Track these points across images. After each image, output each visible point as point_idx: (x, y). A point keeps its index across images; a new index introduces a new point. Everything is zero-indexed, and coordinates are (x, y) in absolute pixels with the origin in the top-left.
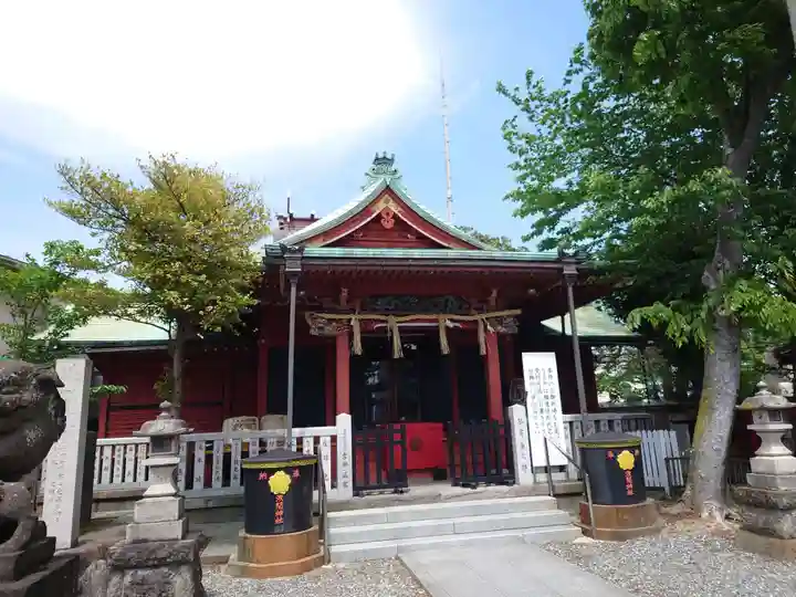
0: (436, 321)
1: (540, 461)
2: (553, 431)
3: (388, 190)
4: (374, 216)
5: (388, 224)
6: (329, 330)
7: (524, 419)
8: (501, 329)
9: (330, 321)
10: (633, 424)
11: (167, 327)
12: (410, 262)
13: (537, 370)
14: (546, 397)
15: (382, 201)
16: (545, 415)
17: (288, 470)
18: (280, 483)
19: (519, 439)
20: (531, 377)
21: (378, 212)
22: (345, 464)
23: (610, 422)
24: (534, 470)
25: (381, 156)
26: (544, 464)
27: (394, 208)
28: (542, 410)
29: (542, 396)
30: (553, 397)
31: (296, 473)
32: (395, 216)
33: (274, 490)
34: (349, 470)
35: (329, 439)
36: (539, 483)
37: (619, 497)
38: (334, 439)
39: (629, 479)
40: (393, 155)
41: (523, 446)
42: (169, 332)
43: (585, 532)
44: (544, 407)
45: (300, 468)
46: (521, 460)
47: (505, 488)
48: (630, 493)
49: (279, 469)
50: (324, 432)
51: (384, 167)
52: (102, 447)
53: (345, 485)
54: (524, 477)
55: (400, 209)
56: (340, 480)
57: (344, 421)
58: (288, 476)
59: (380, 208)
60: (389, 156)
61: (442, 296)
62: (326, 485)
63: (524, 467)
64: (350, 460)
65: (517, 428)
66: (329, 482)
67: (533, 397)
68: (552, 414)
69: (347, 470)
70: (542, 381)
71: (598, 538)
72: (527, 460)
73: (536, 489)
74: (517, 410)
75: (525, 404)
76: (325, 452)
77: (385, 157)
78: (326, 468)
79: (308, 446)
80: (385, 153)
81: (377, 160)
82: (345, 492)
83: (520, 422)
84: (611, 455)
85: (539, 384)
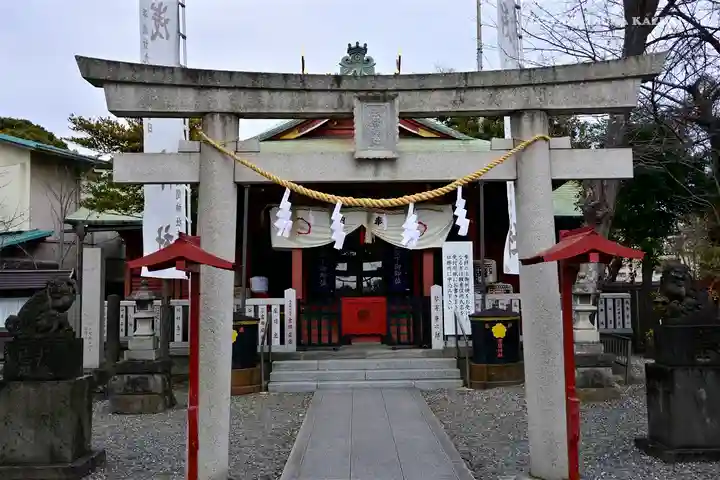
1: (450, 330)
2: (465, 306)
7: (440, 297)
13: (454, 257)
14: (461, 279)
16: (458, 294)
17: (236, 329)
19: (435, 313)
20: (449, 262)
22: (290, 327)
24: (446, 338)
25: (353, 45)
26: (454, 334)
28: (456, 290)
29: (457, 278)
30: (467, 279)
31: (242, 330)
34: (294, 331)
35: (278, 307)
36: (449, 348)
37: (491, 358)
38: (282, 307)
39: (500, 346)
40: (366, 45)
41: (437, 318)
43: (465, 385)
44: (459, 288)
45: (244, 326)
46: (435, 330)
47: (420, 351)
48: (500, 355)
50: (275, 302)
51: (358, 57)
53: (290, 342)
54: (437, 343)
56: (287, 338)
57: (291, 295)
58: (236, 332)
60: (361, 45)
62: (276, 341)
63: (438, 335)
64: (294, 324)
65: (433, 304)
66: (278, 339)
67: (450, 279)
68: (465, 293)
69: (291, 331)
70: (458, 266)
71: (471, 387)
72: (440, 330)
73: (445, 352)
74: (435, 290)
75: (440, 283)
76: (276, 316)
77: (357, 47)
78: (276, 329)
79: (262, 312)
80: (357, 43)
81: (350, 50)
82: (291, 347)
83: (436, 298)
84: (487, 326)
85: (455, 268)
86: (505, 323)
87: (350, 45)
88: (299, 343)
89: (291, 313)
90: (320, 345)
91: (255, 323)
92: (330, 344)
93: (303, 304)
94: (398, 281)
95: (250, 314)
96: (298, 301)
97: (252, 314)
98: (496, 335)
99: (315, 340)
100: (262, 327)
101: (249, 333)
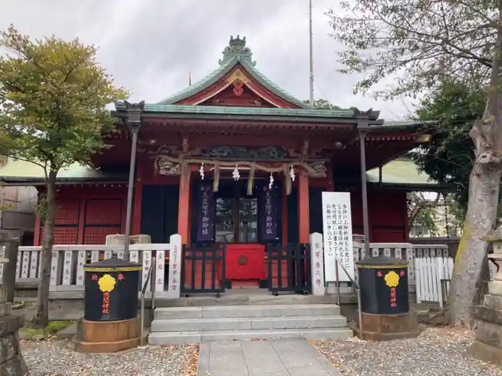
1: (331, 277)
2: (344, 254)
3: (238, 65)
4: (228, 85)
5: (238, 92)
6: (173, 171)
7: (321, 244)
9: (175, 163)
10: (433, 253)
11: (43, 164)
12: (229, 117)
13: (334, 206)
14: (340, 227)
15: (235, 74)
16: (338, 242)
17: (114, 275)
18: (107, 284)
19: (315, 260)
20: (329, 211)
21: (230, 83)
22: (175, 272)
23: (404, 250)
24: (326, 284)
25: (235, 37)
26: (335, 280)
27: (244, 80)
28: (335, 238)
29: (336, 226)
30: (346, 227)
31: (121, 277)
32: (244, 87)
33: (102, 288)
34: (178, 277)
35: (163, 253)
36: (330, 294)
37: (384, 308)
38: (167, 253)
39: (393, 294)
40: (244, 38)
41: (318, 265)
42: (45, 168)
43: (355, 334)
44: (338, 236)
45: (123, 273)
46: (316, 276)
47: (301, 297)
48: (394, 305)
49: (107, 273)
50: (160, 248)
51: (238, 47)
52: (23, 252)
53: (174, 287)
54: (318, 289)
55: (248, 80)
56: (171, 284)
57: (176, 241)
58: (114, 279)
59: (231, 80)
60: (241, 38)
61: (265, 146)
62: (159, 287)
63: (319, 281)
64: (179, 270)
65: (314, 250)
66: (162, 285)
67: (329, 227)
68: (344, 241)
69: (175, 277)
70: (338, 214)
71: (364, 339)
72: (321, 276)
73: (326, 299)
74: (315, 237)
75: (321, 231)
76: (161, 262)
77: (238, 39)
78: (160, 274)
79: (147, 257)
80: (238, 36)
81: (232, 41)
82: (174, 293)
83: (317, 245)
84: (380, 274)
85: (334, 216)
86: (397, 271)
87: (232, 37)
88: (183, 290)
89: (176, 260)
90: (203, 291)
91: (135, 269)
92: (213, 290)
93: (188, 250)
94: (269, 232)
95: (134, 259)
96: (183, 246)
98: (390, 284)
99: (198, 286)
100: (145, 273)
101: (130, 280)
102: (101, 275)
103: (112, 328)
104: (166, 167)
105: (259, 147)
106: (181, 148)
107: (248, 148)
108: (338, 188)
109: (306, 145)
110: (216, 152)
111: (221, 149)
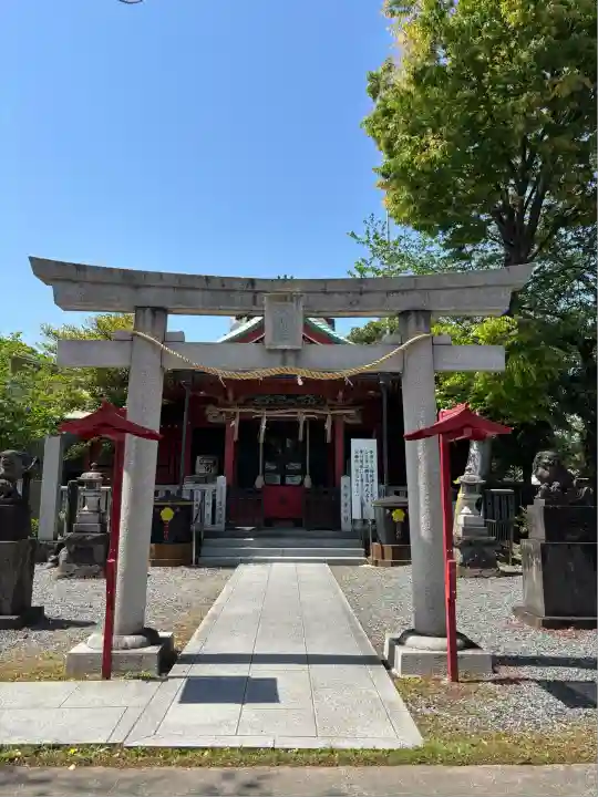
0: (296, 413)
1: (357, 515)
2: (370, 494)
6: (221, 419)
7: (349, 486)
8: (349, 421)
9: (221, 413)
13: (361, 452)
14: (367, 471)
16: (365, 483)
17: (173, 508)
18: (167, 515)
19: (344, 500)
20: (357, 457)
24: (354, 521)
26: (360, 518)
28: (362, 480)
29: (363, 470)
30: (372, 471)
31: (178, 510)
33: (164, 519)
34: (223, 512)
35: (211, 492)
36: (356, 530)
38: (214, 492)
39: (398, 528)
41: (346, 504)
43: (368, 561)
44: (364, 478)
45: (180, 506)
46: (343, 515)
47: (331, 532)
48: (398, 537)
49: (167, 506)
50: (209, 488)
53: (220, 522)
54: (346, 526)
56: (217, 519)
57: (222, 481)
58: (172, 511)
62: (208, 521)
63: (346, 519)
64: (224, 507)
65: (343, 491)
66: (210, 519)
67: (357, 470)
68: (370, 483)
69: (221, 513)
70: (365, 459)
72: (348, 514)
73: (352, 534)
74: (344, 480)
75: (350, 475)
76: (209, 500)
77: (285, 279)
78: (208, 510)
79: (198, 496)
82: (220, 526)
83: (345, 487)
84: (388, 511)
85: (362, 461)
86: (403, 509)
87: (279, 277)
88: (227, 524)
89: (221, 498)
91: (189, 503)
95: (186, 496)
96: (228, 486)
97: (188, 498)
98: (396, 520)
100: (196, 508)
101: (185, 513)
102: (163, 507)
103: (169, 548)
104: (213, 414)
105: (298, 395)
106: (226, 398)
107: (288, 396)
108: (366, 435)
109: (341, 394)
110: (257, 401)
111: (263, 398)
